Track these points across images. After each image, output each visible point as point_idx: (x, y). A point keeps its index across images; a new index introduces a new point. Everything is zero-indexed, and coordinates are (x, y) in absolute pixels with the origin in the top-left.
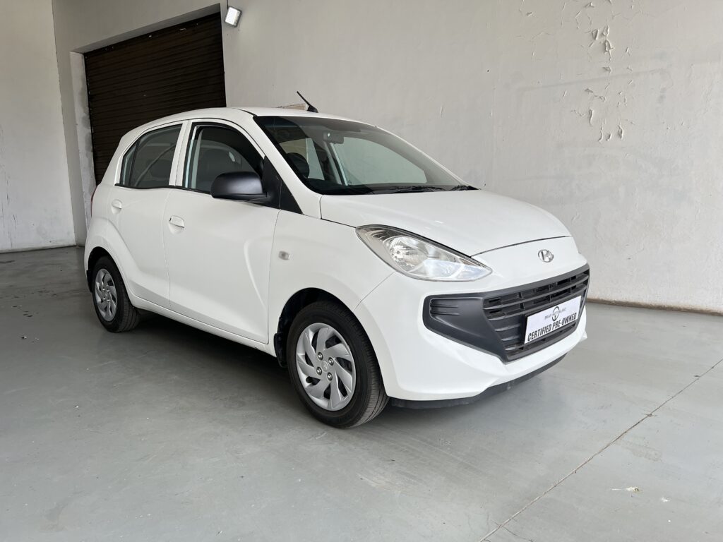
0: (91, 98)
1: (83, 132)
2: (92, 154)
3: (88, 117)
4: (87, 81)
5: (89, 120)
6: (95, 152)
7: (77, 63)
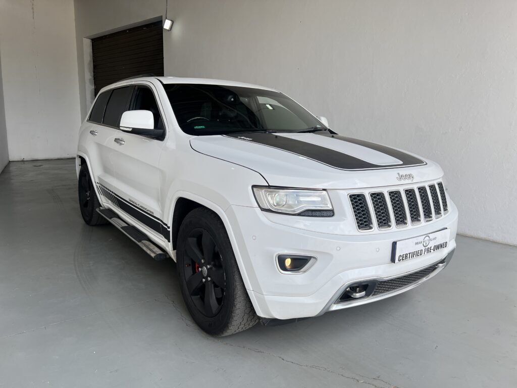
0: (95, 67)
1: (90, 88)
4: (93, 57)
7: (87, 45)
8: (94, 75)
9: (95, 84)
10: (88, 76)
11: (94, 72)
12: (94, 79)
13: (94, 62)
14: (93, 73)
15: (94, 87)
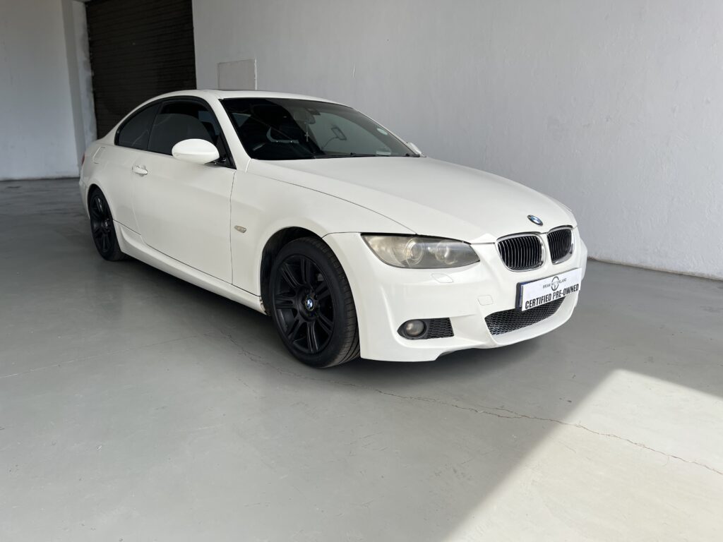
0: (91, 44)
1: (85, 75)
2: (91, 95)
3: (89, 61)
4: (88, 28)
5: (89, 65)
6: (95, 93)
7: (79, 11)
8: (91, 56)
9: (93, 68)
10: (82, 56)
11: (90, 52)
12: (92, 61)
13: (89, 35)
14: (88, 53)
15: (89, 74)
